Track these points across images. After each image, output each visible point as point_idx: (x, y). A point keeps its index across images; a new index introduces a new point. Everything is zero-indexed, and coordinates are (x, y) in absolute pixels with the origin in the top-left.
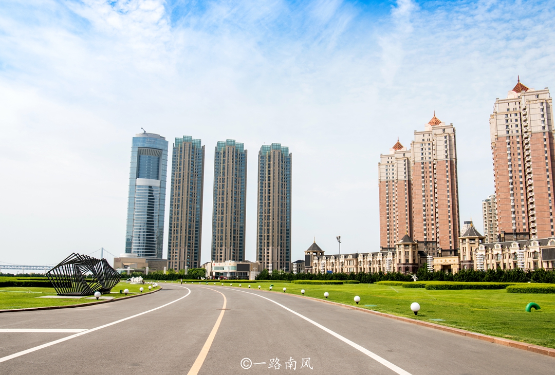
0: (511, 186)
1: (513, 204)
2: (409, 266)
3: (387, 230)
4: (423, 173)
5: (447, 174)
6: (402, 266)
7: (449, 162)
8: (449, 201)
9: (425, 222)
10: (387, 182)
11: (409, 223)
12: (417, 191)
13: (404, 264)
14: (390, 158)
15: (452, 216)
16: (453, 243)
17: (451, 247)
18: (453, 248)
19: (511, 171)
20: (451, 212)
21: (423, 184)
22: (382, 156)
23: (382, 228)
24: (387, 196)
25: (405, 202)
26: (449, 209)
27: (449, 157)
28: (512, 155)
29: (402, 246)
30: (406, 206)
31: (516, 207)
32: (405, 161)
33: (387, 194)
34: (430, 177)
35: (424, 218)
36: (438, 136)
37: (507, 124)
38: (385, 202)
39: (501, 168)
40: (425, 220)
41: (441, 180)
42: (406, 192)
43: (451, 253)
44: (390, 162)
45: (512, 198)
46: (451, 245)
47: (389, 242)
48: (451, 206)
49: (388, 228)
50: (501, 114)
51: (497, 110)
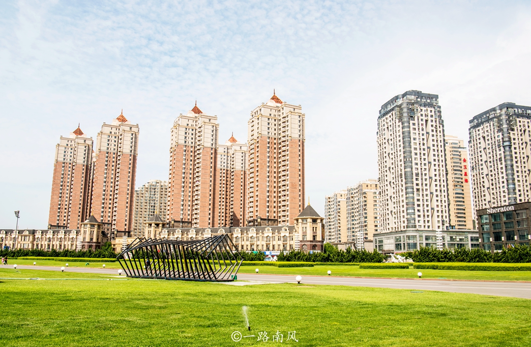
0: (183, 185)
1: (183, 198)
2: (92, 244)
3: (58, 208)
4: (107, 161)
5: (130, 166)
6: (86, 244)
7: (132, 156)
8: (128, 189)
9: (103, 206)
10: (64, 163)
11: (82, 204)
12: (99, 177)
13: (88, 242)
14: (70, 141)
15: (129, 203)
16: (127, 226)
17: (125, 229)
18: (127, 230)
19: (184, 173)
20: (129, 199)
21: (106, 171)
22: (62, 138)
23: (53, 206)
24: (62, 176)
25: (81, 185)
26: (128, 196)
27: (133, 152)
28: (186, 160)
29: (88, 226)
30: (82, 189)
31: (184, 201)
32: (86, 147)
33: (63, 174)
34: (113, 166)
35: (103, 201)
36: (126, 132)
37: (186, 136)
38: (59, 182)
39: (177, 169)
40: (103, 203)
41: (123, 170)
42: (83, 175)
43: (125, 234)
44: (69, 145)
45: (183, 194)
46: (126, 227)
47: (58, 220)
48: (130, 194)
49: (59, 207)
50: (183, 127)
51: (180, 123)
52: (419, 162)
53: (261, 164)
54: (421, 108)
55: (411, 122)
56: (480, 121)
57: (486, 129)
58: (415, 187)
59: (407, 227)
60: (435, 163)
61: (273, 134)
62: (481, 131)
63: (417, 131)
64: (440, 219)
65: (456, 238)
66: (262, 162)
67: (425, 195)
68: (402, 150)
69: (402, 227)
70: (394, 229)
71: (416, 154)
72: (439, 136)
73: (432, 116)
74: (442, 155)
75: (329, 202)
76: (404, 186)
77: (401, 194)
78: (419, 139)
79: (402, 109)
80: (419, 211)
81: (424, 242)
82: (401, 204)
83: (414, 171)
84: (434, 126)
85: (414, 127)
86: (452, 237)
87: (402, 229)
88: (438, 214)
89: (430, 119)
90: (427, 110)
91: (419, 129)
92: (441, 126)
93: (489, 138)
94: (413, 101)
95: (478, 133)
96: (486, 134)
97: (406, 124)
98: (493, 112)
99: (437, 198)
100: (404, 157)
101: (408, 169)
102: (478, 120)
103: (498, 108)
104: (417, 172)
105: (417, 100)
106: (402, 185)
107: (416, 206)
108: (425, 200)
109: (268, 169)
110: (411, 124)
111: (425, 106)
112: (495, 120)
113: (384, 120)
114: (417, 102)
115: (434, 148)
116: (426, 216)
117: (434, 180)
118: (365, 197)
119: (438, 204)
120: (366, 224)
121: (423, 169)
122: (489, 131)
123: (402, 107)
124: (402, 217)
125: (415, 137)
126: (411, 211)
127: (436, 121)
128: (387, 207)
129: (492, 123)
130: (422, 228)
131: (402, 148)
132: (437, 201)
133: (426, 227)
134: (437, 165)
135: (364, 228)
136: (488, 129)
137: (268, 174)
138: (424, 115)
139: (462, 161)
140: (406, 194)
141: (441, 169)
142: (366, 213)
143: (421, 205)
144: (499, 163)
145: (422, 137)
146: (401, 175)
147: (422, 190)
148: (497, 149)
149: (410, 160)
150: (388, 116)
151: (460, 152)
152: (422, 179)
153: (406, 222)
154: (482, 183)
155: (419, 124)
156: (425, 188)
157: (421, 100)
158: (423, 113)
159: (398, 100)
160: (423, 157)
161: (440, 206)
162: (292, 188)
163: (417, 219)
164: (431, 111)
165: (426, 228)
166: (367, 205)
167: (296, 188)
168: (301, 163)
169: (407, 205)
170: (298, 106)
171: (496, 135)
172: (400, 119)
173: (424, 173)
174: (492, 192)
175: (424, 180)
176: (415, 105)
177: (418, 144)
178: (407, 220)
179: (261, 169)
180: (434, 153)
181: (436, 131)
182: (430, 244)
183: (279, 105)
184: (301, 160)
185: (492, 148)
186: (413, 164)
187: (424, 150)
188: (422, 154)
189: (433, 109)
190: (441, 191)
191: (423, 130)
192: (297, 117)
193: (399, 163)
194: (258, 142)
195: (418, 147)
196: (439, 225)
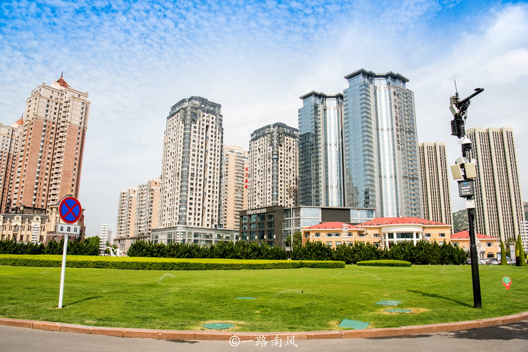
37: (48, 109)
52: (196, 163)
53: (32, 147)
54: (204, 114)
55: (193, 125)
56: (258, 135)
57: (261, 143)
58: (190, 186)
59: (178, 223)
60: (211, 166)
61: (52, 118)
62: (258, 144)
63: (197, 135)
64: (210, 218)
65: (223, 236)
66: (33, 145)
67: (198, 195)
68: (182, 151)
69: (174, 223)
70: (168, 224)
71: (194, 155)
72: (217, 142)
73: (213, 123)
74: (218, 160)
75: (123, 197)
76: (180, 184)
77: (176, 191)
78: (199, 142)
79: (186, 112)
80: (190, 209)
81: (193, 238)
82: (176, 201)
83: (190, 171)
84: (214, 132)
85: (195, 130)
86: (220, 235)
87: (174, 225)
88: (208, 213)
89: (210, 125)
90: (209, 116)
91: (199, 132)
92: (220, 133)
93: (263, 150)
94: (197, 106)
95: (255, 145)
96: (261, 146)
97: (188, 126)
98: (268, 129)
99: (209, 199)
100: (183, 157)
101: (185, 169)
102: (257, 134)
103: (272, 126)
104: (192, 172)
105: (201, 106)
106: (178, 183)
107: (188, 204)
108: (198, 200)
109: (40, 154)
110: (192, 127)
111: (207, 112)
112: (268, 135)
113: (171, 121)
114: (200, 108)
115: (211, 152)
116: (197, 214)
117: (208, 181)
118: (152, 194)
119: (209, 203)
120: (151, 220)
121: (199, 170)
122: (264, 144)
123: (187, 110)
124: (175, 213)
125: (194, 139)
126: (183, 209)
127: (216, 128)
128: (165, 204)
129: (266, 138)
130: (192, 226)
131: (181, 148)
132: (209, 200)
133: (196, 224)
134: (212, 168)
135: (149, 224)
136: (263, 143)
137: (40, 160)
138: (205, 121)
139: (245, 170)
140: (181, 192)
141: (216, 172)
142: (151, 210)
143: (193, 204)
144: (268, 172)
145: (201, 140)
146: (178, 173)
147: (196, 189)
148: (268, 161)
149: (188, 160)
150: (174, 117)
151: (244, 162)
152: (197, 179)
153: (178, 219)
154: (254, 189)
155: (199, 128)
156: (198, 187)
157: (205, 107)
158: (205, 118)
159: (185, 103)
160: (200, 159)
161: (211, 206)
162: (65, 177)
163: (188, 216)
164: (213, 118)
165: (196, 226)
166: (153, 202)
167: (69, 177)
168: (78, 151)
169: (180, 202)
170: (84, 93)
171: (268, 148)
172: (184, 121)
173: (199, 174)
174: (260, 197)
175: (198, 180)
176: (198, 110)
177: (197, 146)
178: (179, 217)
179: (32, 153)
180: (211, 156)
181: (215, 137)
182: (198, 240)
183: (63, 88)
184: (79, 149)
185: (264, 159)
186: (190, 164)
187: (202, 152)
188: (199, 156)
189: (214, 117)
190: (213, 192)
191: (203, 134)
192: (80, 104)
193: (178, 163)
194: (32, 123)
195: (196, 149)
196: (208, 223)
